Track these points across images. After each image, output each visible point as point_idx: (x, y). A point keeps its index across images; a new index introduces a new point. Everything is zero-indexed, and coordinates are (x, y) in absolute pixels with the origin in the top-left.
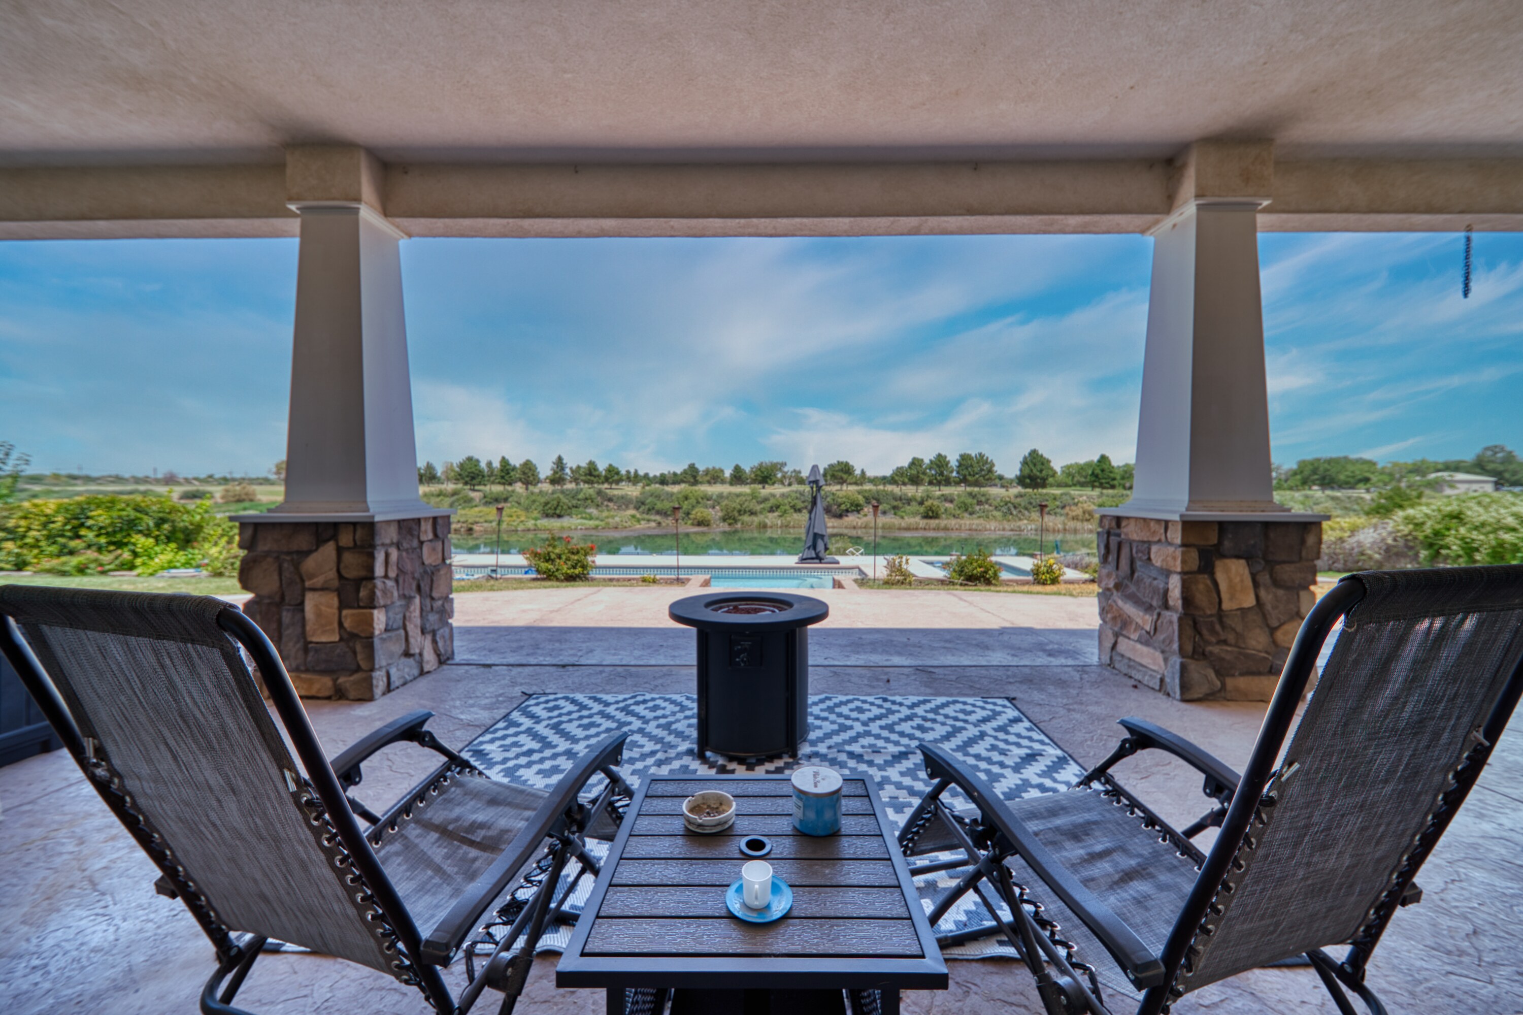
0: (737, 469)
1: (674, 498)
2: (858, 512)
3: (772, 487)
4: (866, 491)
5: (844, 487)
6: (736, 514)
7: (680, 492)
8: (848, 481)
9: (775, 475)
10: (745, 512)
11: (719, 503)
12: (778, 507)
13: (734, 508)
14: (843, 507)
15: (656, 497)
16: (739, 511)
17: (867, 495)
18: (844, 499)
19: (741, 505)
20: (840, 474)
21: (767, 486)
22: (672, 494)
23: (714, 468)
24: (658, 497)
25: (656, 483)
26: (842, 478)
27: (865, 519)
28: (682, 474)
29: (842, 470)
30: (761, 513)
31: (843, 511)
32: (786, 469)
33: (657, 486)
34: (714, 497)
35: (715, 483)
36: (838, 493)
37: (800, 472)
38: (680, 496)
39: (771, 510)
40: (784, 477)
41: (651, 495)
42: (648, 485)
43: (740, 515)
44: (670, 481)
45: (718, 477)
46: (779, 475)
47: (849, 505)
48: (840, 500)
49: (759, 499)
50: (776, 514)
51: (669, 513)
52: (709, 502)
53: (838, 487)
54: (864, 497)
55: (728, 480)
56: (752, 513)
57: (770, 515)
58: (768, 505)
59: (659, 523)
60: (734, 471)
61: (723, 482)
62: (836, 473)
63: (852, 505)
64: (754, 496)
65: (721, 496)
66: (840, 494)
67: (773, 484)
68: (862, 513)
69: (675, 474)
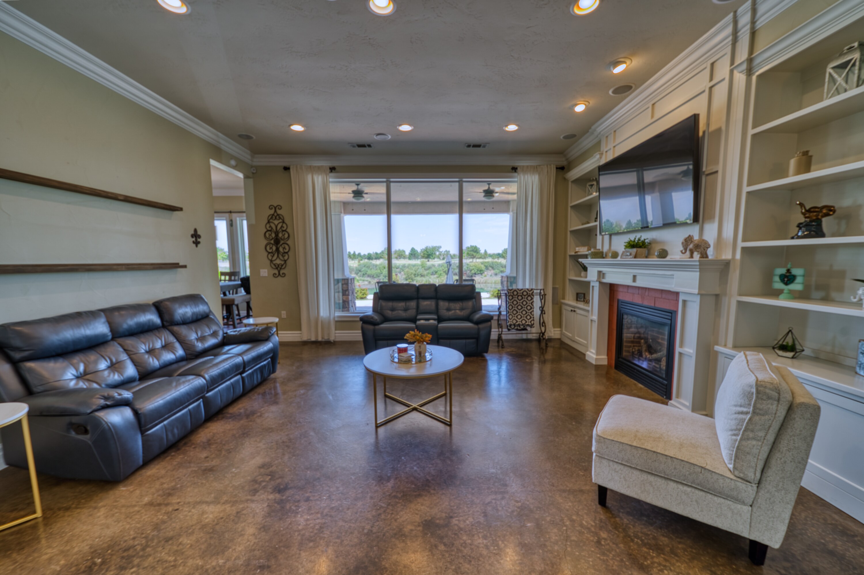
0: (413, 250)
1: (377, 267)
2: (481, 274)
3: (434, 260)
4: (486, 262)
5: (475, 260)
6: (413, 276)
7: (381, 264)
8: (477, 257)
9: (435, 254)
10: (418, 275)
11: (403, 270)
12: (436, 272)
13: (412, 273)
14: (473, 272)
15: (367, 267)
16: (415, 275)
17: (486, 264)
18: (474, 267)
19: (416, 271)
20: (472, 253)
21: (430, 260)
22: (376, 266)
23: (399, 250)
24: (368, 267)
25: (365, 258)
26: (473, 255)
27: (485, 278)
28: (380, 253)
29: (473, 251)
30: (427, 275)
31: (473, 274)
32: (441, 250)
33: (366, 260)
34: (400, 267)
35: (400, 258)
36: (470, 264)
37: (449, 252)
38: (381, 266)
39: (432, 274)
40: (440, 254)
41: (365, 266)
42: (361, 260)
43: (415, 277)
44: (374, 258)
45: (402, 255)
46: (437, 253)
47: (476, 271)
48: (471, 268)
49: (426, 268)
50: (435, 276)
51: (375, 276)
52: (398, 270)
53: (471, 260)
54: (485, 266)
55: (408, 257)
56: (422, 276)
57: (432, 277)
58: (431, 271)
59: (370, 282)
60: (411, 251)
61: (404, 258)
62: (469, 252)
63: (478, 270)
64: (423, 266)
65: (404, 266)
66: (472, 264)
67: (434, 258)
68: (483, 275)
69: (376, 253)
